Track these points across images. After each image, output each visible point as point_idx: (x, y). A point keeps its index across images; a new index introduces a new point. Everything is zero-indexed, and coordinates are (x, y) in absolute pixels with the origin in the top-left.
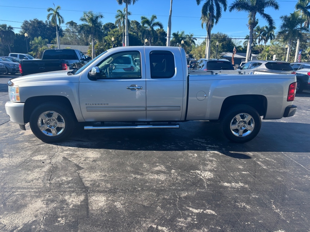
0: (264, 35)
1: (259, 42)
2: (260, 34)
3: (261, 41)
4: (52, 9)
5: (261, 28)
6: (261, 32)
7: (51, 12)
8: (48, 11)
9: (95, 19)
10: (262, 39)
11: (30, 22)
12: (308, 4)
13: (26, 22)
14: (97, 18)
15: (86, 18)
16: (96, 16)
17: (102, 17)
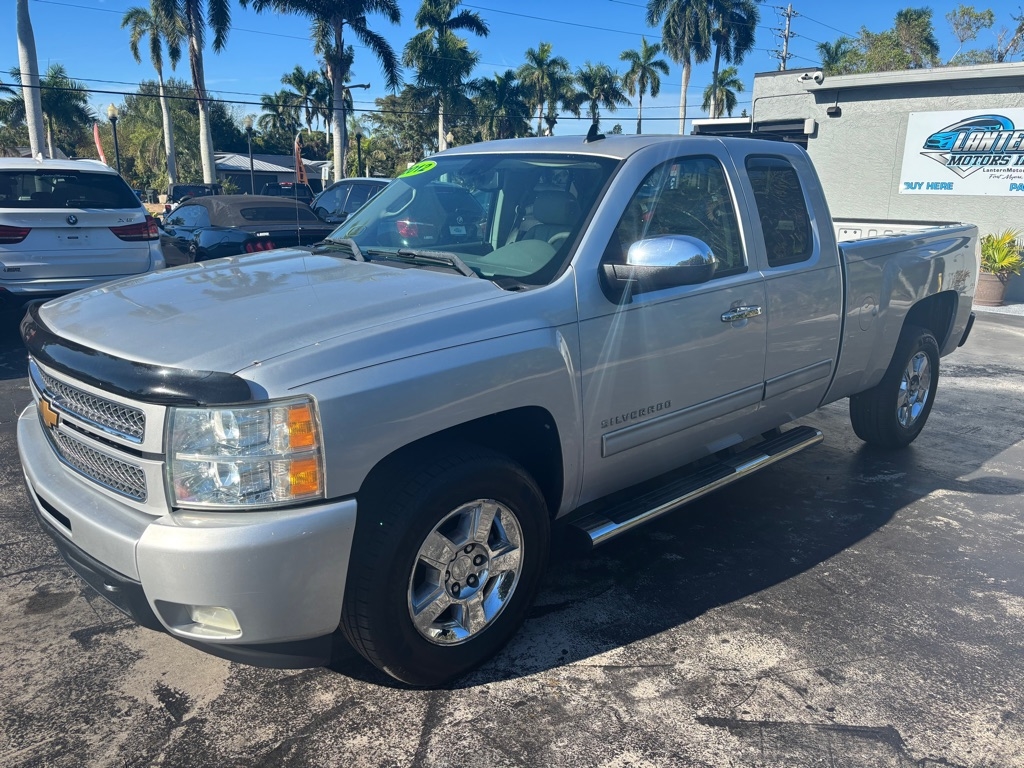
0: (320, 97)
1: (309, 121)
2: (308, 94)
3: (315, 117)
5: (306, 75)
6: (309, 91)
10: (315, 112)
12: (449, 15)
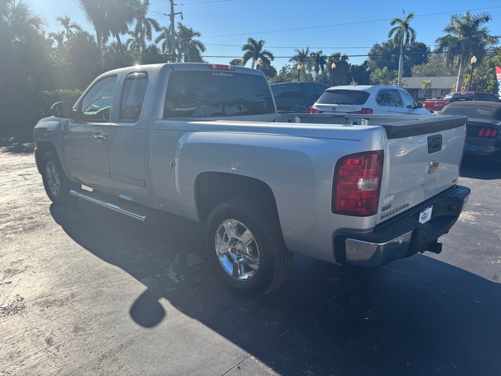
4: (399, 20)
7: (397, 25)
8: (392, 25)
9: (473, 26)
11: (382, 45)
13: (377, 46)
14: (477, 22)
15: (456, 25)
16: (476, 19)
17: (487, 19)
